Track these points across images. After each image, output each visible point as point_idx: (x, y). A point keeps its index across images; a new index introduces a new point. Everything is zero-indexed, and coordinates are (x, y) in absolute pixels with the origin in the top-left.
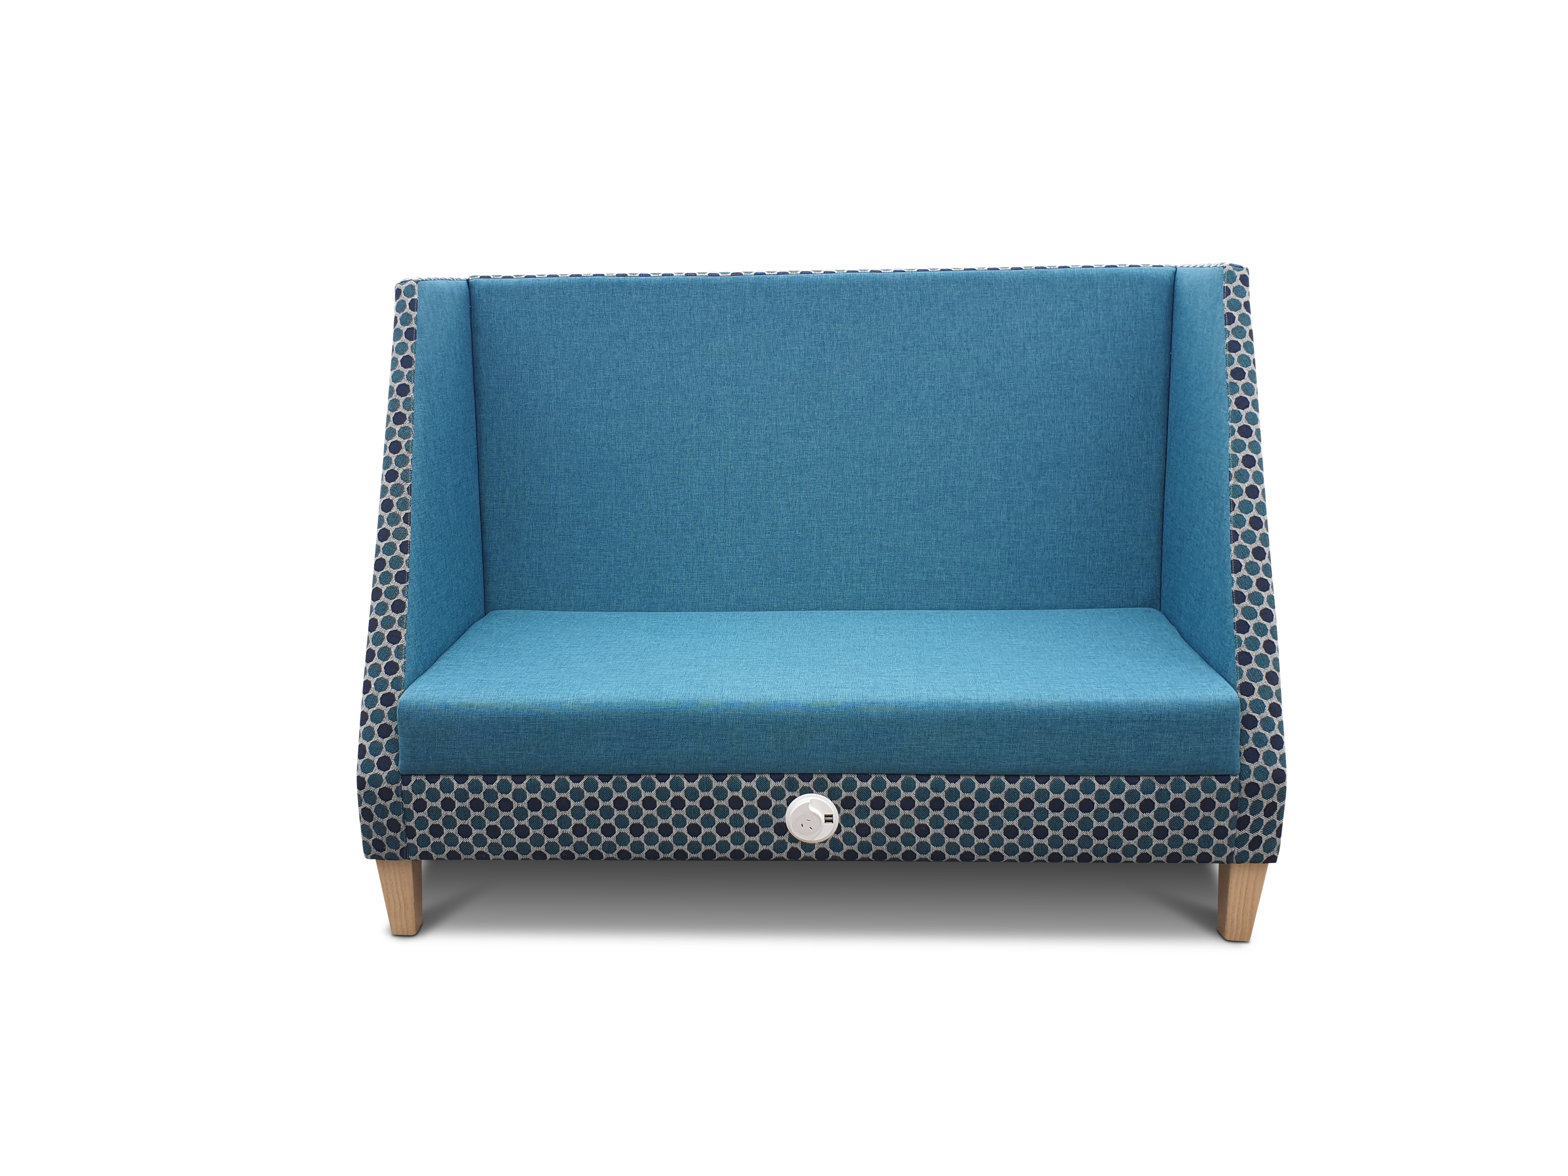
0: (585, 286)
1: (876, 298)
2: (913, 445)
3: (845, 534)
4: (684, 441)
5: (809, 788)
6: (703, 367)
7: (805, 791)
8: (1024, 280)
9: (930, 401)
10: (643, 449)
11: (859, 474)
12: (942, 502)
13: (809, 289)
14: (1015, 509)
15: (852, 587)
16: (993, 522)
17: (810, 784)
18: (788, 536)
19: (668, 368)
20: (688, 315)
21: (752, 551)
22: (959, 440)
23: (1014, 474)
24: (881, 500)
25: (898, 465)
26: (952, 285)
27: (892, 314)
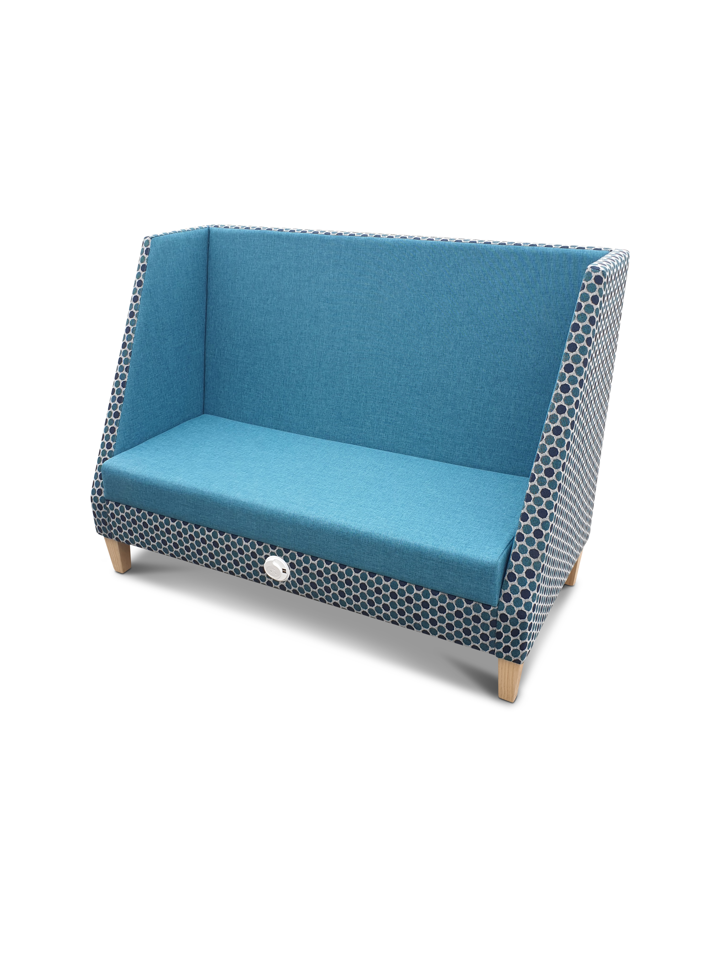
0: (261, 236)
1: (414, 257)
2: (424, 353)
3: (380, 402)
4: (302, 333)
5: (275, 553)
6: (316, 290)
7: (273, 554)
8: (504, 253)
9: (437, 327)
10: (281, 335)
11: (391, 368)
12: (435, 392)
13: (377, 247)
14: (477, 403)
15: (379, 435)
16: (463, 410)
17: (275, 551)
18: (349, 398)
19: (298, 289)
20: (311, 258)
21: (330, 404)
22: (450, 354)
23: (480, 381)
24: (401, 385)
25: (413, 364)
26: (460, 252)
27: (422, 268)
